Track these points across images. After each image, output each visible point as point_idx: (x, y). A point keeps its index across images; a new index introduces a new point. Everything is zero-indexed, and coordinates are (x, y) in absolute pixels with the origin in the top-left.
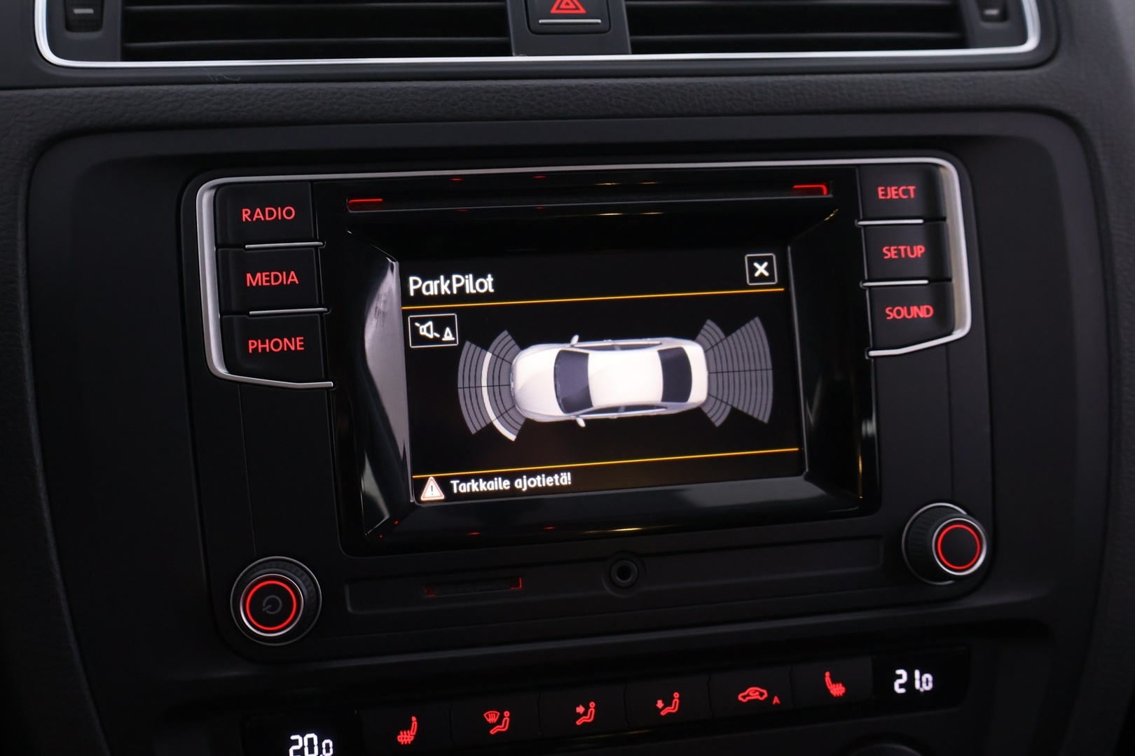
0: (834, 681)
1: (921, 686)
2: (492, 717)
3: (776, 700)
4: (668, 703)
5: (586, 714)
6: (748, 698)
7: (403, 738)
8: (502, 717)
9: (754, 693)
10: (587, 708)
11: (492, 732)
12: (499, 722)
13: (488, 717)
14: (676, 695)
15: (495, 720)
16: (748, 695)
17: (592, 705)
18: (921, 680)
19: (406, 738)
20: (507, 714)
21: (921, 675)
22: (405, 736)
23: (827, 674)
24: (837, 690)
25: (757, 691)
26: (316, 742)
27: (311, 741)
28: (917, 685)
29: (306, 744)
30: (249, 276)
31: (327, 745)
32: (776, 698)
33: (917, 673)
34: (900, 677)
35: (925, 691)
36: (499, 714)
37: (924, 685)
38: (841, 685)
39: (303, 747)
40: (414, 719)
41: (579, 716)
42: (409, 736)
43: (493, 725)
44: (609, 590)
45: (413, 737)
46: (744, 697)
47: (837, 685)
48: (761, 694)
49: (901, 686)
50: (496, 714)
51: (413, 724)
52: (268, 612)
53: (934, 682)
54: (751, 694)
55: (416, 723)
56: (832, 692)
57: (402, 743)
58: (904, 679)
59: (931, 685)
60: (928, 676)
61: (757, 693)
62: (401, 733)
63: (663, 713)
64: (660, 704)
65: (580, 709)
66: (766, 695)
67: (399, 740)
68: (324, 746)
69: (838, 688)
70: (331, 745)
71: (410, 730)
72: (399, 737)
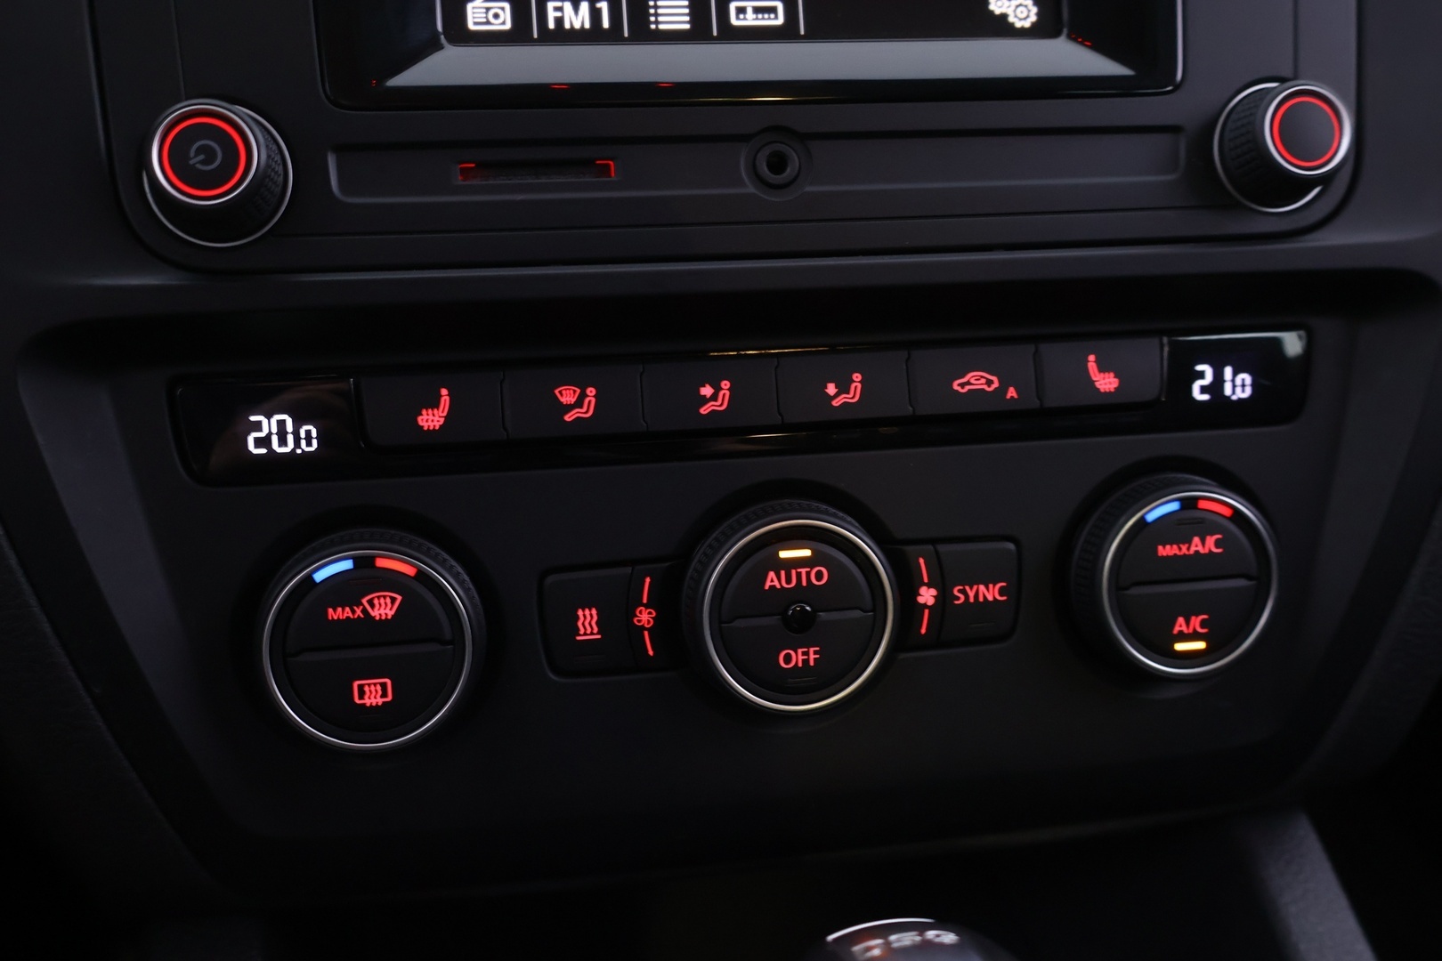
0: (1102, 369)
1: (1234, 393)
2: (567, 396)
3: (1012, 393)
4: (843, 388)
5: (715, 398)
6: (968, 388)
7: (427, 421)
8: (583, 396)
9: (977, 380)
10: (717, 389)
11: (568, 418)
12: (579, 404)
13: (562, 395)
14: (857, 377)
15: (573, 400)
16: (968, 383)
17: (725, 384)
18: (1233, 381)
19: (431, 420)
20: (591, 391)
21: (1235, 374)
22: (431, 417)
23: (1092, 358)
24: (1106, 383)
25: (982, 377)
26: (289, 427)
27: (281, 424)
28: (1228, 390)
29: (274, 430)
31: (308, 433)
32: (1011, 389)
33: (1228, 371)
34: (1201, 375)
35: (1240, 400)
36: (578, 391)
37: (1238, 390)
38: (1112, 375)
39: (270, 434)
40: (444, 392)
41: (705, 400)
42: (436, 418)
43: (570, 407)
44: (751, 189)
45: (442, 420)
46: (962, 385)
47: (1107, 374)
48: (989, 383)
49: (1204, 390)
50: (575, 391)
51: (443, 399)
52: (199, 166)
53: (1253, 385)
54: (972, 381)
55: (448, 398)
56: (1097, 384)
57: (426, 428)
58: (1209, 379)
59: (1248, 393)
60: (1246, 378)
61: (983, 381)
62: (424, 412)
63: (835, 403)
64: (831, 389)
65: (707, 391)
66: (996, 385)
67: (421, 424)
68: (303, 435)
69: (1107, 381)
70: (314, 433)
71: (438, 408)
72: (420, 418)
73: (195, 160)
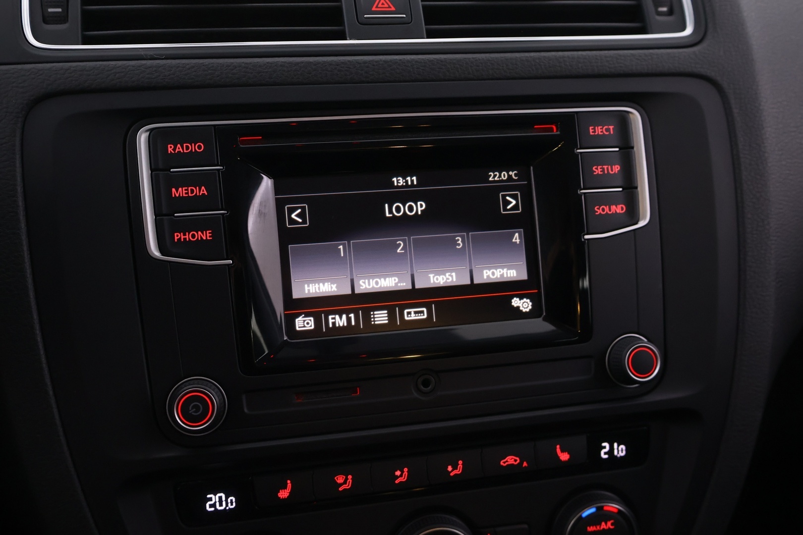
0: (562, 451)
1: (618, 453)
2: (340, 479)
3: (525, 464)
4: (455, 468)
5: (401, 476)
6: (507, 463)
7: (282, 495)
8: (347, 479)
9: (511, 460)
10: (402, 472)
11: (340, 489)
12: (345, 483)
13: (338, 479)
14: (460, 462)
15: (342, 481)
16: (507, 461)
17: (406, 470)
18: (618, 449)
19: (284, 494)
20: (350, 477)
21: (618, 446)
22: (283, 493)
23: (558, 447)
24: (564, 457)
25: (512, 458)
26: (224, 499)
27: (220, 498)
28: (616, 453)
29: (217, 500)
30: (174, 190)
31: (231, 500)
32: (525, 463)
33: (616, 445)
34: (605, 447)
35: (621, 457)
36: (344, 477)
37: (620, 452)
38: (567, 453)
39: (215, 502)
40: (289, 482)
41: (397, 477)
42: (286, 493)
43: (341, 485)
44: (416, 395)
45: (288, 494)
46: (504, 463)
47: (564, 453)
48: (516, 461)
49: (605, 453)
50: (343, 478)
51: (288, 485)
52: (193, 413)
53: (626, 450)
54: (509, 460)
55: (290, 484)
56: (561, 458)
57: (281, 498)
58: (607, 449)
59: (624, 453)
60: (622, 447)
61: (513, 460)
62: (281, 491)
63: (452, 474)
64: (450, 468)
65: (398, 473)
66: (518, 461)
67: (279, 496)
68: (229, 501)
69: (565, 456)
70: (234, 500)
71: (286, 489)
72: (279, 494)
73: (192, 411)
